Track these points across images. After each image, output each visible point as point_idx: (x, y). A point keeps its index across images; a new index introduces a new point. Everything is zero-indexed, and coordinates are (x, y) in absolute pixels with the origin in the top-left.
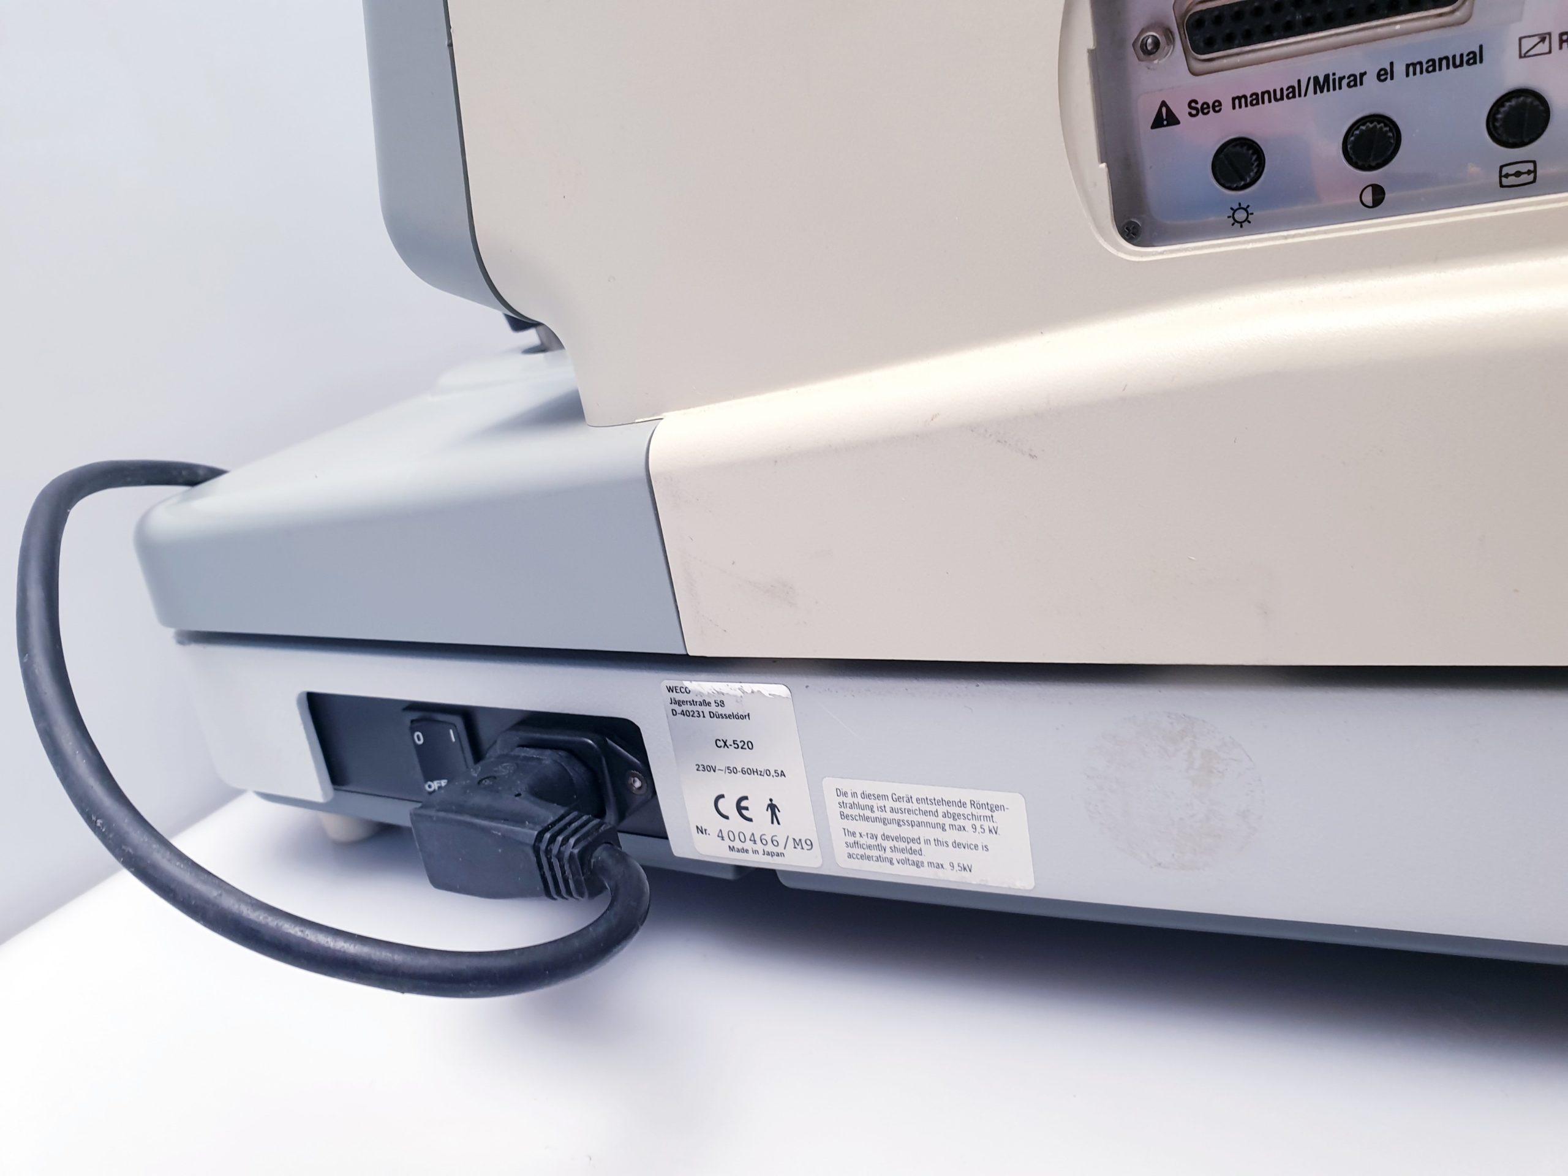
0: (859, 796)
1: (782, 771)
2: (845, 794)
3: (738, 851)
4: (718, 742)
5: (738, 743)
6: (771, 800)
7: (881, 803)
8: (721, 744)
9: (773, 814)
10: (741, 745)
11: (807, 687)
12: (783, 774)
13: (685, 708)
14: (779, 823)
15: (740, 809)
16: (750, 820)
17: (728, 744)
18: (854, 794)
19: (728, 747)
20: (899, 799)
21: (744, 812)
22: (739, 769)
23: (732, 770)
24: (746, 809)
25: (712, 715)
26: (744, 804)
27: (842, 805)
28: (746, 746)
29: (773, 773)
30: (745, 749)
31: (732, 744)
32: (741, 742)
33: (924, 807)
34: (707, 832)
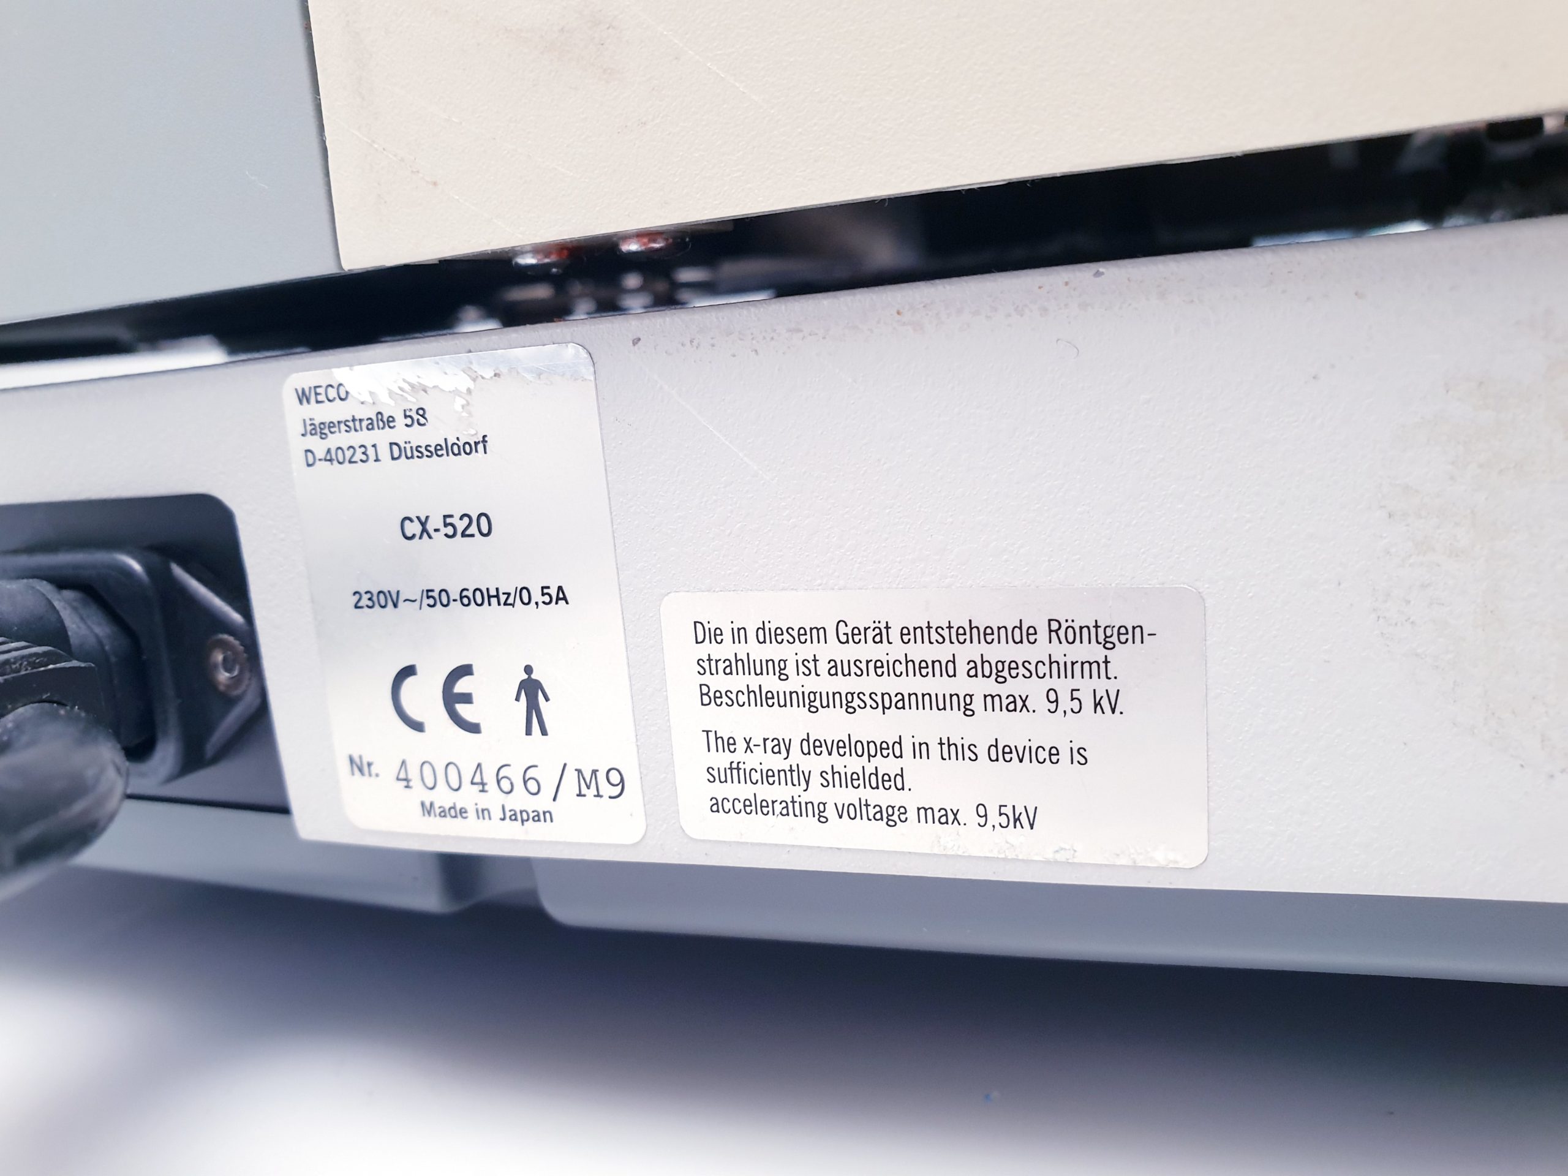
0: (751, 635)
1: (560, 588)
2: (716, 635)
3: (443, 814)
4: (407, 523)
5: (455, 520)
6: (528, 669)
7: (806, 651)
8: (414, 528)
9: (533, 707)
10: (461, 525)
11: (636, 341)
12: (561, 596)
13: (340, 439)
14: (544, 732)
15: (452, 699)
16: (473, 728)
17: (430, 527)
18: (738, 635)
19: (430, 537)
20: (855, 635)
21: (461, 709)
22: (455, 595)
23: (436, 598)
24: (467, 698)
25: (398, 452)
26: (461, 686)
27: (706, 666)
28: (473, 529)
29: (537, 596)
30: (472, 536)
31: (440, 526)
32: (461, 518)
33: (920, 651)
34: (373, 768)
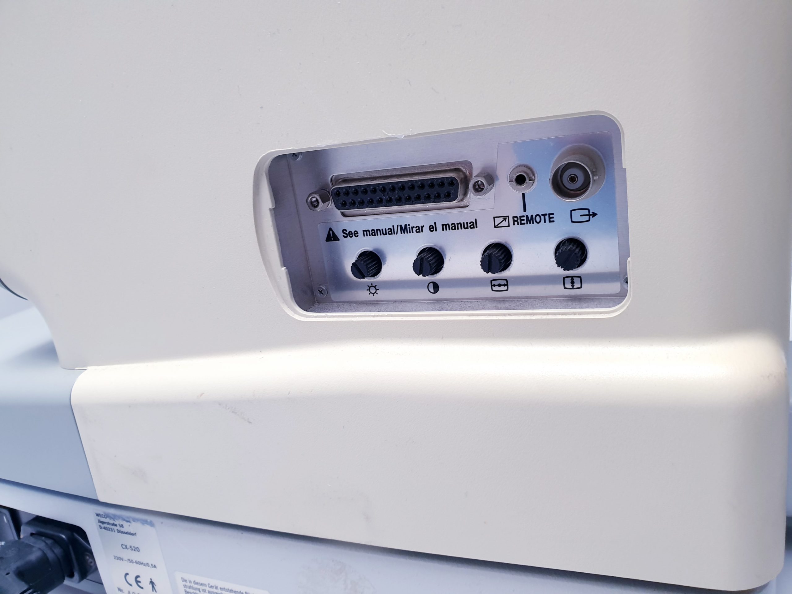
0: (193, 582)
1: (155, 565)
2: (186, 581)
4: (123, 546)
5: (132, 547)
6: (151, 579)
7: (204, 588)
8: (124, 547)
9: (153, 587)
10: (134, 548)
11: (162, 523)
12: (155, 567)
13: (106, 525)
14: (156, 592)
15: (137, 582)
16: (142, 588)
17: (127, 547)
18: (190, 582)
19: (128, 549)
20: (211, 587)
21: (139, 584)
22: (134, 561)
23: (131, 561)
24: (140, 582)
25: (119, 531)
26: (138, 579)
27: (185, 586)
28: (136, 550)
29: (150, 565)
31: (129, 547)
33: (224, 592)
34: (123, 591)
